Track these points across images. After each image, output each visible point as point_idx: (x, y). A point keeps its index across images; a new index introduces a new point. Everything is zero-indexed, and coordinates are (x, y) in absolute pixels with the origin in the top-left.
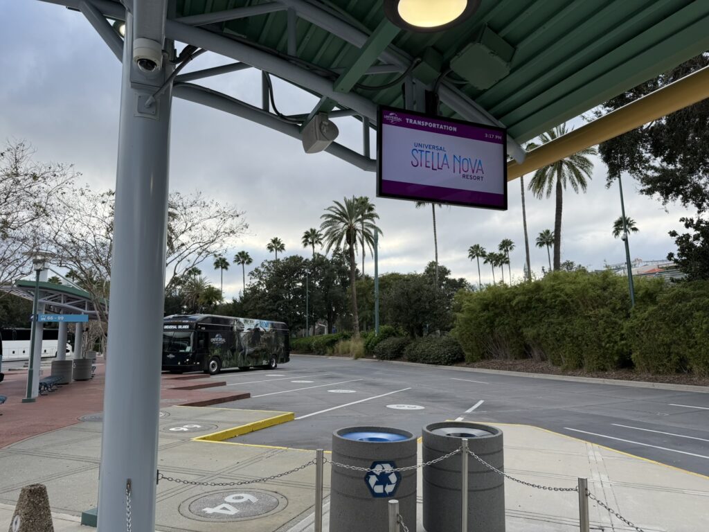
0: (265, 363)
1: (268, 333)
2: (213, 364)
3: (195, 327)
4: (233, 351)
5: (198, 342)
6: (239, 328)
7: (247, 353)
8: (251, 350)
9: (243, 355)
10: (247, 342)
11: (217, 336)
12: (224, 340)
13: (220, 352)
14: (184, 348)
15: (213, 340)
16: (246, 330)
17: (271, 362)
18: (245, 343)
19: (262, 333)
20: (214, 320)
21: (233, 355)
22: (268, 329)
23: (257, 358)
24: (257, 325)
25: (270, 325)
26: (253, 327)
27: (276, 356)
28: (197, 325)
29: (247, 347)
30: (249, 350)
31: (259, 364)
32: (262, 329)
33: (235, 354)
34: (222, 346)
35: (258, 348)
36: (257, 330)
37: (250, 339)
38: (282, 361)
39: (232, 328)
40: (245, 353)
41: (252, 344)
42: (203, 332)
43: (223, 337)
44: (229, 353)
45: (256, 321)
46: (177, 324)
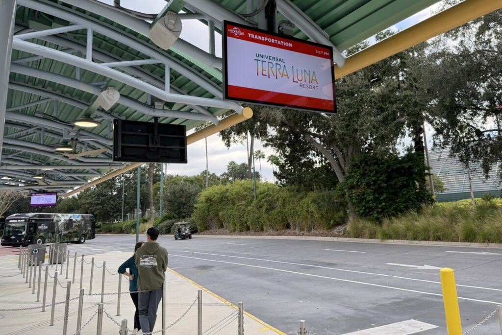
0: (76, 239)
1: (79, 222)
2: (40, 241)
3: (28, 221)
4: (53, 233)
5: (30, 229)
6: (58, 219)
7: (63, 234)
8: (66, 232)
9: (60, 235)
10: (63, 228)
11: (42, 225)
12: (47, 227)
13: (44, 234)
14: (21, 232)
15: (39, 227)
16: (62, 221)
17: (81, 239)
18: (61, 228)
19: (74, 222)
20: (40, 216)
21: (53, 235)
22: (79, 219)
23: (70, 237)
24: (71, 217)
25: (80, 217)
26: (67, 218)
27: (85, 235)
28: (29, 219)
29: (63, 230)
30: (64, 232)
31: (72, 240)
32: (74, 220)
33: (54, 235)
34: (45, 230)
35: (70, 231)
36: (70, 220)
37: (65, 226)
38: (89, 238)
39: (53, 220)
40: (61, 234)
41: (67, 228)
42: (33, 223)
43: (46, 226)
44: (50, 234)
45: (70, 215)
46: (17, 219)
